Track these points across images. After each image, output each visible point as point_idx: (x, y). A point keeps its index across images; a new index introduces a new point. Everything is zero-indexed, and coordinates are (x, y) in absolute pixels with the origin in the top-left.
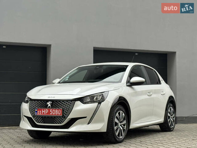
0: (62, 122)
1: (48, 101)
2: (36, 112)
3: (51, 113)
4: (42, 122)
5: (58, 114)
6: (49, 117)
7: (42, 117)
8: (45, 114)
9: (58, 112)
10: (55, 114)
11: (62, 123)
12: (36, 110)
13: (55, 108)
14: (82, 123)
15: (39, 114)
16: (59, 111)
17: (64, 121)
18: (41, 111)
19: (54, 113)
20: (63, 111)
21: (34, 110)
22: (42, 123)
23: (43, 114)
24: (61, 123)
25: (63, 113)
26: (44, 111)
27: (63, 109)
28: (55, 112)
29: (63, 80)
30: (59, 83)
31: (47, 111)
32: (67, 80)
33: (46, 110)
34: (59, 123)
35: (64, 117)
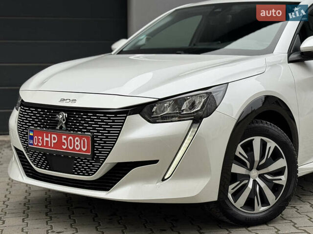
0: (91, 171)
1: (58, 109)
2: (32, 138)
3: (64, 144)
4: (46, 166)
5: (80, 150)
6: (60, 156)
7: (44, 154)
8: (51, 147)
9: (80, 143)
10: (74, 149)
11: (93, 174)
12: (31, 134)
13: (74, 131)
14: (147, 178)
15: (37, 145)
16: (84, 141)
17: (97, 170)
18: (40, 138)
19: (71, 146)
20: (93, 142)
21: (27, 134)
22: (45, 169)
23: (47, 145)
24: (89, 175)
25: (93, 146)
26: (47, 137)
27: (93, 138)
28: (74, 143)
29: (132, 44)
30: (121, 52)
31: (54, 138)
32: (143, 42)
33: (53, 136)
34: (84, 175)
35: (96, 158)
